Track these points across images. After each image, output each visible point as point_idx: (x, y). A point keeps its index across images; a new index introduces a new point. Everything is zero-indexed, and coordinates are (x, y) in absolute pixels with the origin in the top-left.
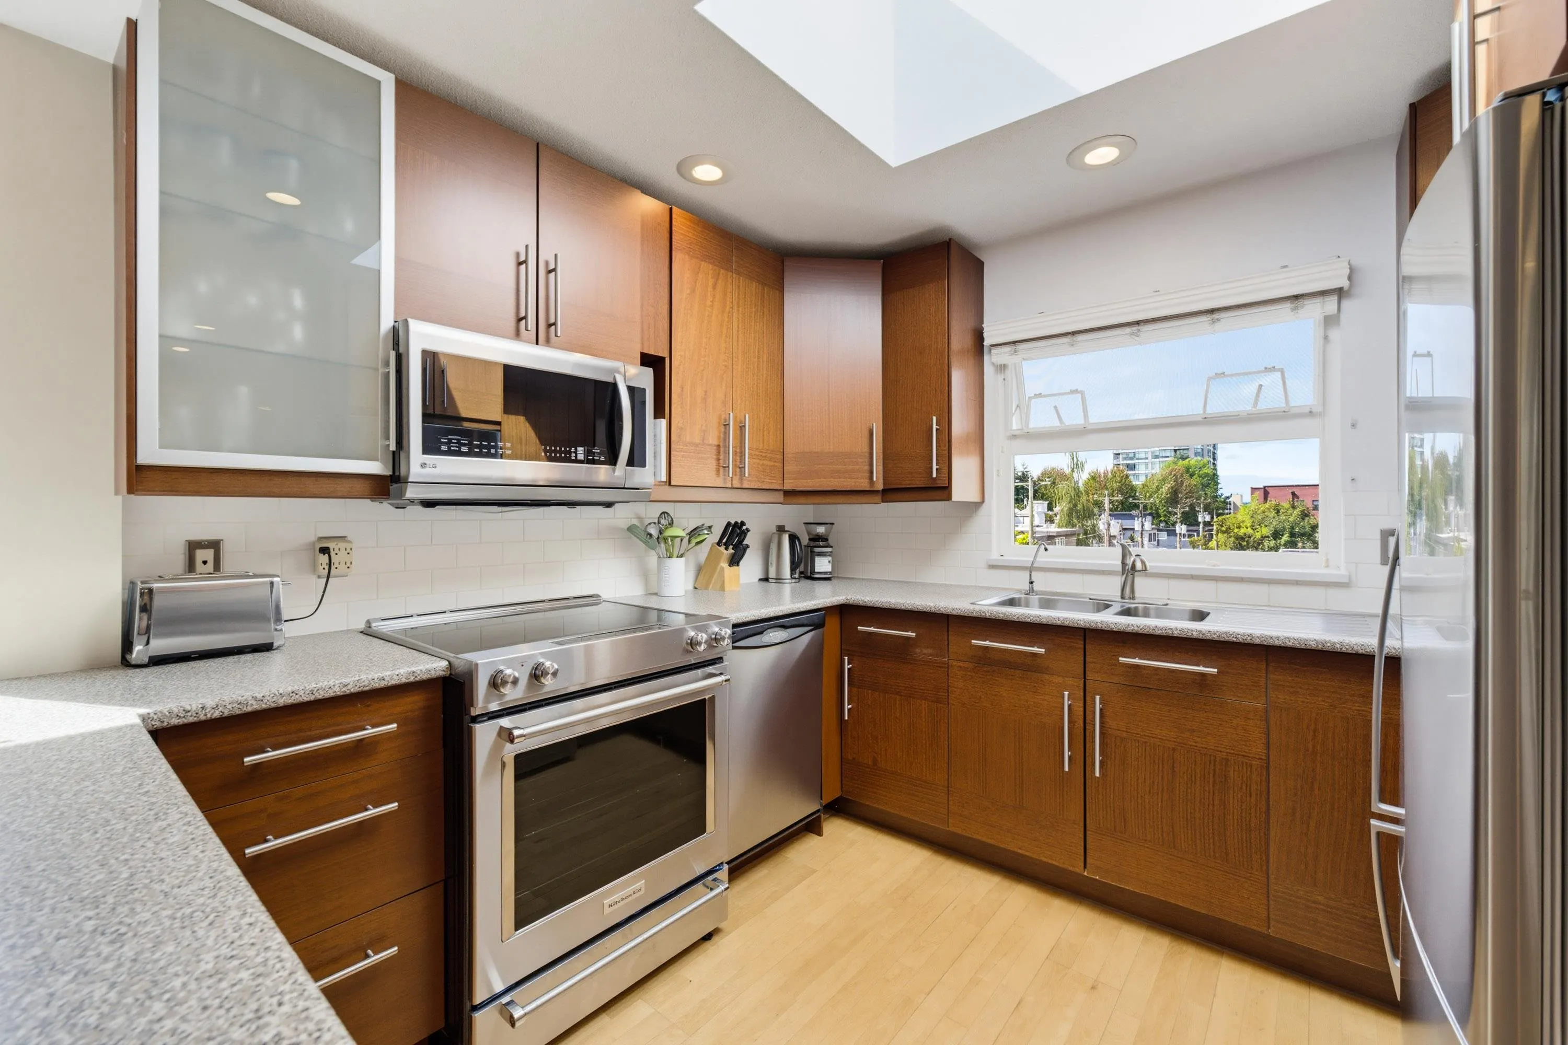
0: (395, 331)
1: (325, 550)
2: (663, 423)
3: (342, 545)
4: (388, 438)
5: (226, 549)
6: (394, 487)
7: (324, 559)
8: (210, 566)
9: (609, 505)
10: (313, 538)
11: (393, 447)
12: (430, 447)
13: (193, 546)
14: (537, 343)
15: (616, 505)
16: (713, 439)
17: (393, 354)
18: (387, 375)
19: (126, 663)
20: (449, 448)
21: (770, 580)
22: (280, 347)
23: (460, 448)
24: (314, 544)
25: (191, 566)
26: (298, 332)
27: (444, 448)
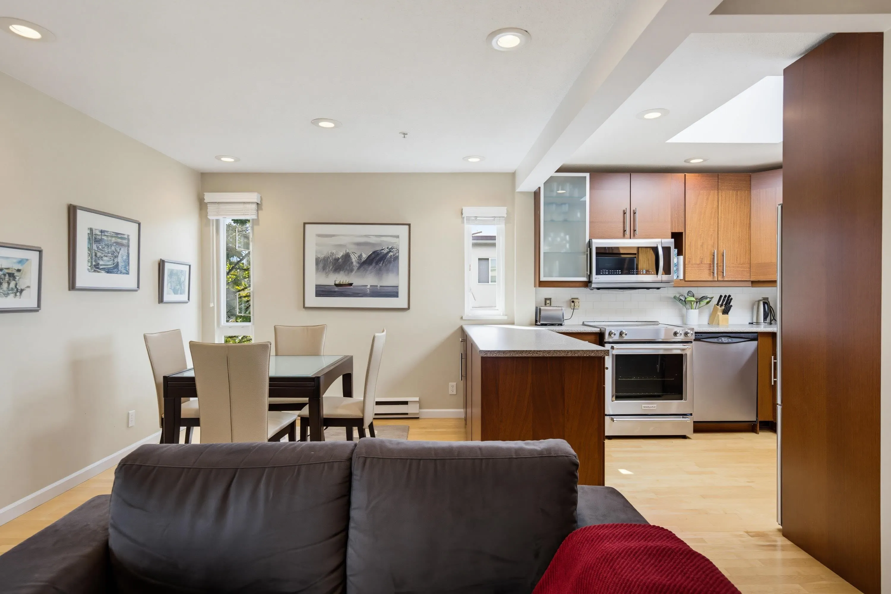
0: (589, 241)
1: (573, 302)
2: (681, 258)
3: (577, 300)
4: (587, 271)
5: (552, 300)
6: (589, 284)
7: (573, 304)
8: (549, 304)
9: (658, 288)
10: (570, 298)
11: (589, 274)
12: (598, 273)
13: (546, 299)
14: (630, 238)
15: (661, 288)
16: (707, 261)
17: (589, 249)
18: (587, 254)
19: (536, 325)
20: (603, 273)
21: (754, 323)
22: (564, 251)
23: (606, 273)
24: (570, 300)
25: (546, 305)
26: (568, 246)
27: (602, 273)
